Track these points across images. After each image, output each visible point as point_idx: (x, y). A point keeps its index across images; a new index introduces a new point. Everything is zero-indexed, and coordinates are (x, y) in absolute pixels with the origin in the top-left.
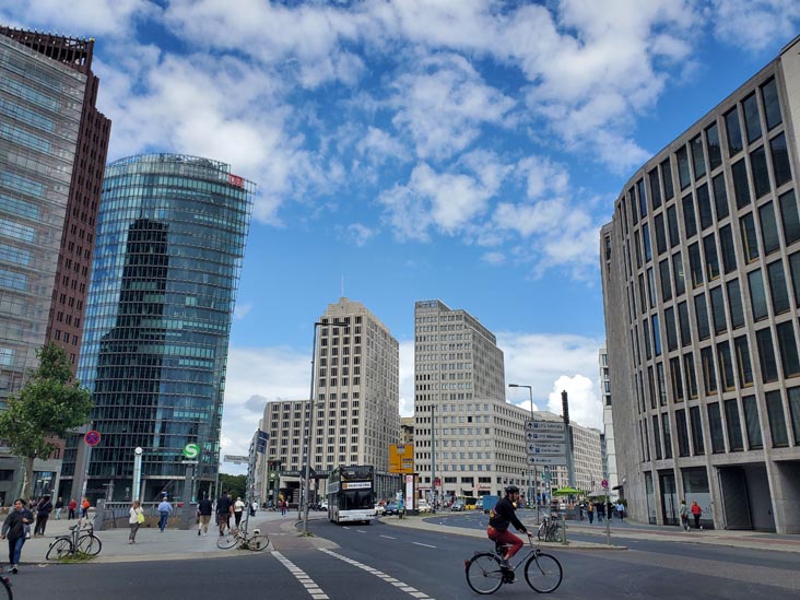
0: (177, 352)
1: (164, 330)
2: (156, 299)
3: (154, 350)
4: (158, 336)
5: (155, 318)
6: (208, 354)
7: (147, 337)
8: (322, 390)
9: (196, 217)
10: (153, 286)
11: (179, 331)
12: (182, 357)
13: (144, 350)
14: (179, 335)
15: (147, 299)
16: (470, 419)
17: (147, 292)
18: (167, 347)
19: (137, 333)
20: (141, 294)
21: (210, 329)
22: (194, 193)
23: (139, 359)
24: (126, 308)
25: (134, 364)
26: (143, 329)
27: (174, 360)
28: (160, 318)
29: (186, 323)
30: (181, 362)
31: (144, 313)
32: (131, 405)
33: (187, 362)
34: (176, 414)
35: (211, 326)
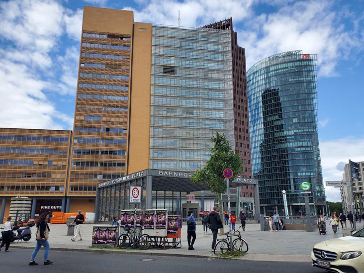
0: (294, 146)
1: (286, 136)
2: (279, 123)
3: (283, 146)
4: (283, 139)
5: (280, 131)
6: (309, 143)
7: (278, 140)
9: (290, 80)
10: (277, 117)
11: (293, 135)
12: (296, 147)
13: (278, 147)
14: (293, 137)
15: (275, 123)
17: (275, 120)
18: (288, 144)
19: (274, 139)
20: (272, 122)
21: (307, 132)
22: (287, 70)
23: (277, 151)
24: (267, 129)
25: (275, 154)
26: (276, 138)
27: (293, 149)
28: (283, 131)
29: (295, 131)
30: (296, 149)
31: (275, 130)
32: (278, 172)
33: (299, 149)
34: (299, 174)
35: (307, 130)
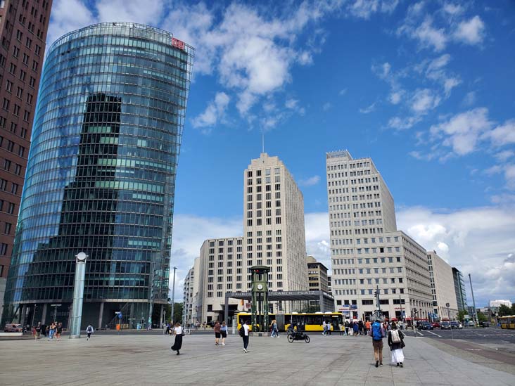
0: (131, 187)
1: (114, 168)
2: (112, 141)
4: (109, 174)
5: (110, 157)
6: (158, 189)
7: (103, 173)
8: (250, 229)
9: (145, 72)
10: (109, 130)
11: (132, 169)
12: (135, 192)
13: (101, 185)
14: (133, 172)
15: (103, 141)
16: (382, 250)
17: (103, 135)
19: (95, 171)
20: (98, 137)
21: (159, 168)
22: (143, 52)
23: (97, 194)
24: (84, 149)
25: (92, 197)
26: (99, 167)
27: (129, 193)
28: (115, 158)
29: (138, 162)
30: (135, 196)
31: (100, 153)
32: (89, 234)
33: (139, 196)
34: (130, 243)
35: (160, 166)
